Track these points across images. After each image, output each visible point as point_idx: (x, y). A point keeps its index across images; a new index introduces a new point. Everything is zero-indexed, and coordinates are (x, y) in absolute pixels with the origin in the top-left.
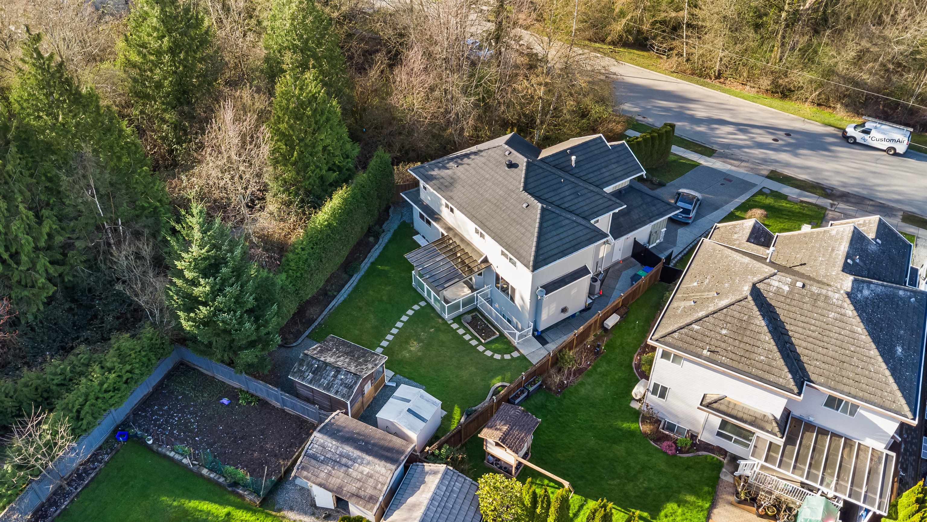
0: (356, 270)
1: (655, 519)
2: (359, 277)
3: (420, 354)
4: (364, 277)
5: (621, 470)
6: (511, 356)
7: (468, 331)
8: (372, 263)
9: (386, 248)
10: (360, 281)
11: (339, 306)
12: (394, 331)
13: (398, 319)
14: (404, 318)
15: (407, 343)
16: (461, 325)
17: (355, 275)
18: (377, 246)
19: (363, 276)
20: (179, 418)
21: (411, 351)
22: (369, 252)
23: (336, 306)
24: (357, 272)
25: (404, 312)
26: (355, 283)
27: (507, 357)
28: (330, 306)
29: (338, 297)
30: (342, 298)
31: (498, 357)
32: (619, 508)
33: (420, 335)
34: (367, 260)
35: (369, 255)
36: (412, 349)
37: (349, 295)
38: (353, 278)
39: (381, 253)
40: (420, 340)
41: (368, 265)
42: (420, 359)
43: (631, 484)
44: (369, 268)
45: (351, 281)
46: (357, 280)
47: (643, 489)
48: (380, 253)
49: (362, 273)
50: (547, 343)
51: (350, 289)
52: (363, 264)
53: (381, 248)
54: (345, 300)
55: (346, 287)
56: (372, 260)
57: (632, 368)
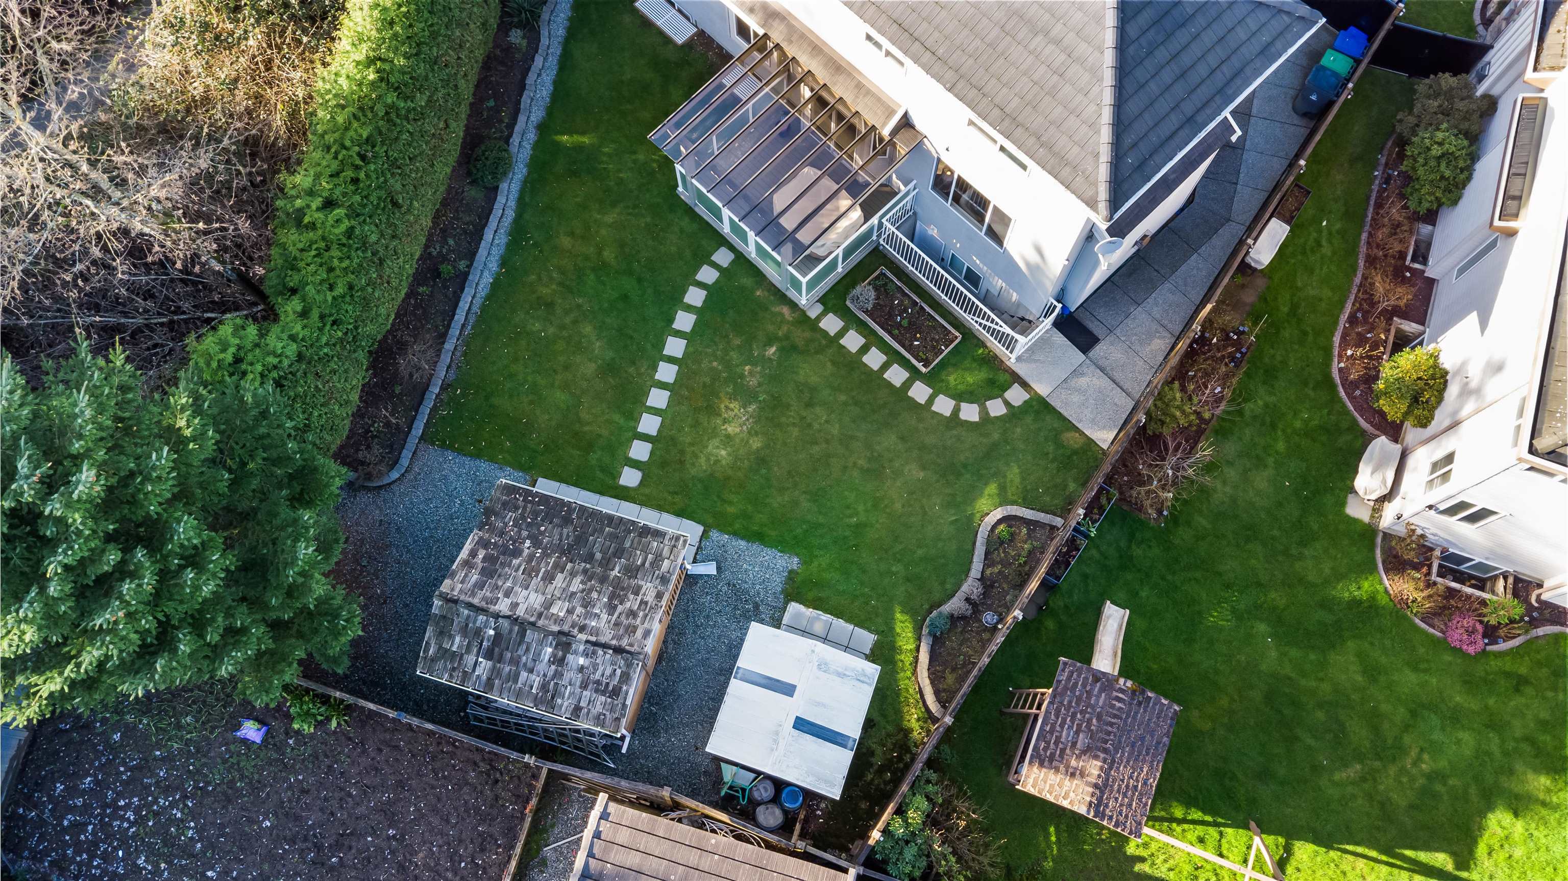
0: (501, 167)
1: (1467, 868)
2: (515, 187)
3: (756, 443)
4: (530, 186)
5: (1359, 732)
6: (1007, 403)
7: (872, 340)
8: (542, 128)
9: (565, 63)
10: (521, 201)
11: (483, 308)
12: (666, 373)
13: (666, 327)
14: (684, 321)
15: (712, 410)
16: (851, 321)
17: (504, 186)
18: (538, 61)
19: (525, 182)
20: (137, 811)
21: (728, 436)
22: (522, 87)
23: (476, 309)
24: (505, 174)
25: (675, 300)
26: (511, 214)
27: (996, 408)
28: (460, 317)
29: (473, 277)
30: (488, 279)
31: (970, 413)
32: (1374, 854)
33: (742, 376)
34: (522, 119)
35: (525, 100)
36: (731, 429)
37: (503, 263)
38: (501, 199)
39: (558, 83)
40: (746, 396)
41: (532, 136)
42: (761, 460)
43: (1392, 770)
44: (536, 146)
45: (497, 211)
46: (512, 203)
47: (1421, 781)
48: (556, 83)
49: (519, 172)
50: (1093, 341)
51: (502, 239)
52: (515, 140)
53: (553, 61)
54: (495, 285)
55: (488, 235)
56: (537, 114)
57: (1333, 386)
